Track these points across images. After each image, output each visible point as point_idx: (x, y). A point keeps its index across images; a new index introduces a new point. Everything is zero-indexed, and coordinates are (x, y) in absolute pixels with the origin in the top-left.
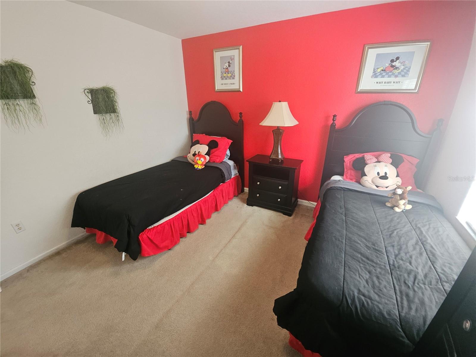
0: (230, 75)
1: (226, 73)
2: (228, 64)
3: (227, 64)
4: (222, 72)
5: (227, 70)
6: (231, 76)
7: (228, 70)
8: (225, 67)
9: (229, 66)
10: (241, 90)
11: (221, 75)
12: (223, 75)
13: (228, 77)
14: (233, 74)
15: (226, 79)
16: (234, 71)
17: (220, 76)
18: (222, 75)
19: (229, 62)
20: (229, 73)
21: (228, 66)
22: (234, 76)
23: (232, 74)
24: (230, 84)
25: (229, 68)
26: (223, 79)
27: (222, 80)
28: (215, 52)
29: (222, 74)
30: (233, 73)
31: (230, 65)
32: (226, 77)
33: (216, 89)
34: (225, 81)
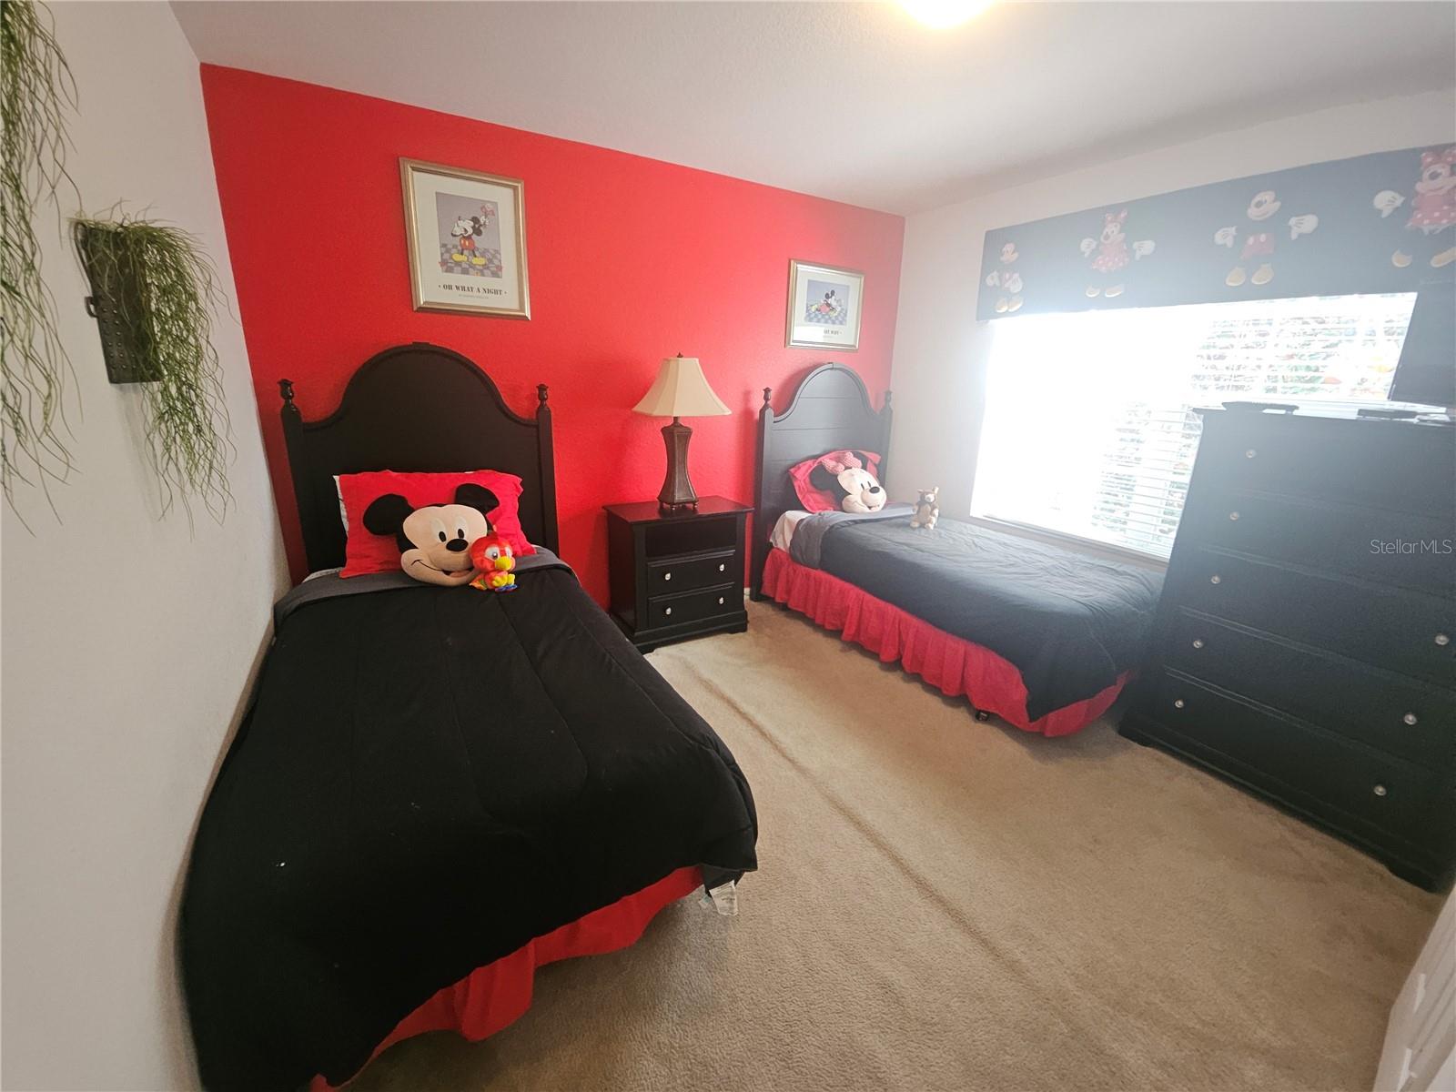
0: (479, 261)
1: (466, 252)
2: (472, 223)
3: (468, 225)
4: (444, 246)
5: (467, 243)
6: (486, 267)
7: (472, 244)
8: (458, 231)
9: (477, 231)
10: (528, 313)
11: (442, 255)
12: (451, 258)
13: (472, 266)
14: (496, 262)
15: (465, 272)
16: (497, 252)
17: (440, 260)
18: (446, 256)
19: (475, 220)
20: (477, 254)
21: (470, 231)
22: (500, 268)
23: (490, 261)
24: (481, 290)
25: (474, 236)
26: (449, 270)
27: (445, 274)
28: (414, 169)
29: (448, 251)
30: (494, 256)
31: (481, 228)
32: (464, 265)
33: (422, 303)
34: (456, 278)
